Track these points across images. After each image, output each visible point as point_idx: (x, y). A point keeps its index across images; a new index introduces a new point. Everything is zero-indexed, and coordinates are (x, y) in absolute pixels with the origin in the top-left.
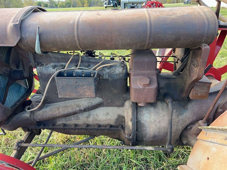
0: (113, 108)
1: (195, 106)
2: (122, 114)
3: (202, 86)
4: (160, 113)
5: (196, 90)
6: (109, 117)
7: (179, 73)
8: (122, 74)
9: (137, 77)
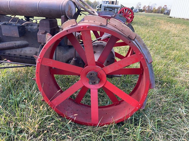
0: (34, 48)
6: (31, 52)
8: (36, 29)
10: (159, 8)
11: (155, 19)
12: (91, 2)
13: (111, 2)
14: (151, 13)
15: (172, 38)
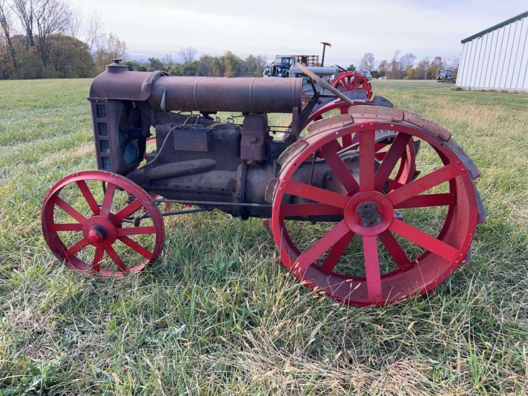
6: (221, 180)
10: (422, 65)
11: (420, 95)
12: (240, 60)
13: (300, 58)
14: (401, 79)
15: (477, 141)
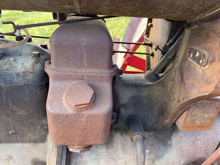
0: (21, 144)
1: (185, 138)
2: (41, 157)
3: (206, 106)
4: (118, 158)
5: (193, 113)
7: (157, 76)
8: (32, 73)
9: (64, 82)
